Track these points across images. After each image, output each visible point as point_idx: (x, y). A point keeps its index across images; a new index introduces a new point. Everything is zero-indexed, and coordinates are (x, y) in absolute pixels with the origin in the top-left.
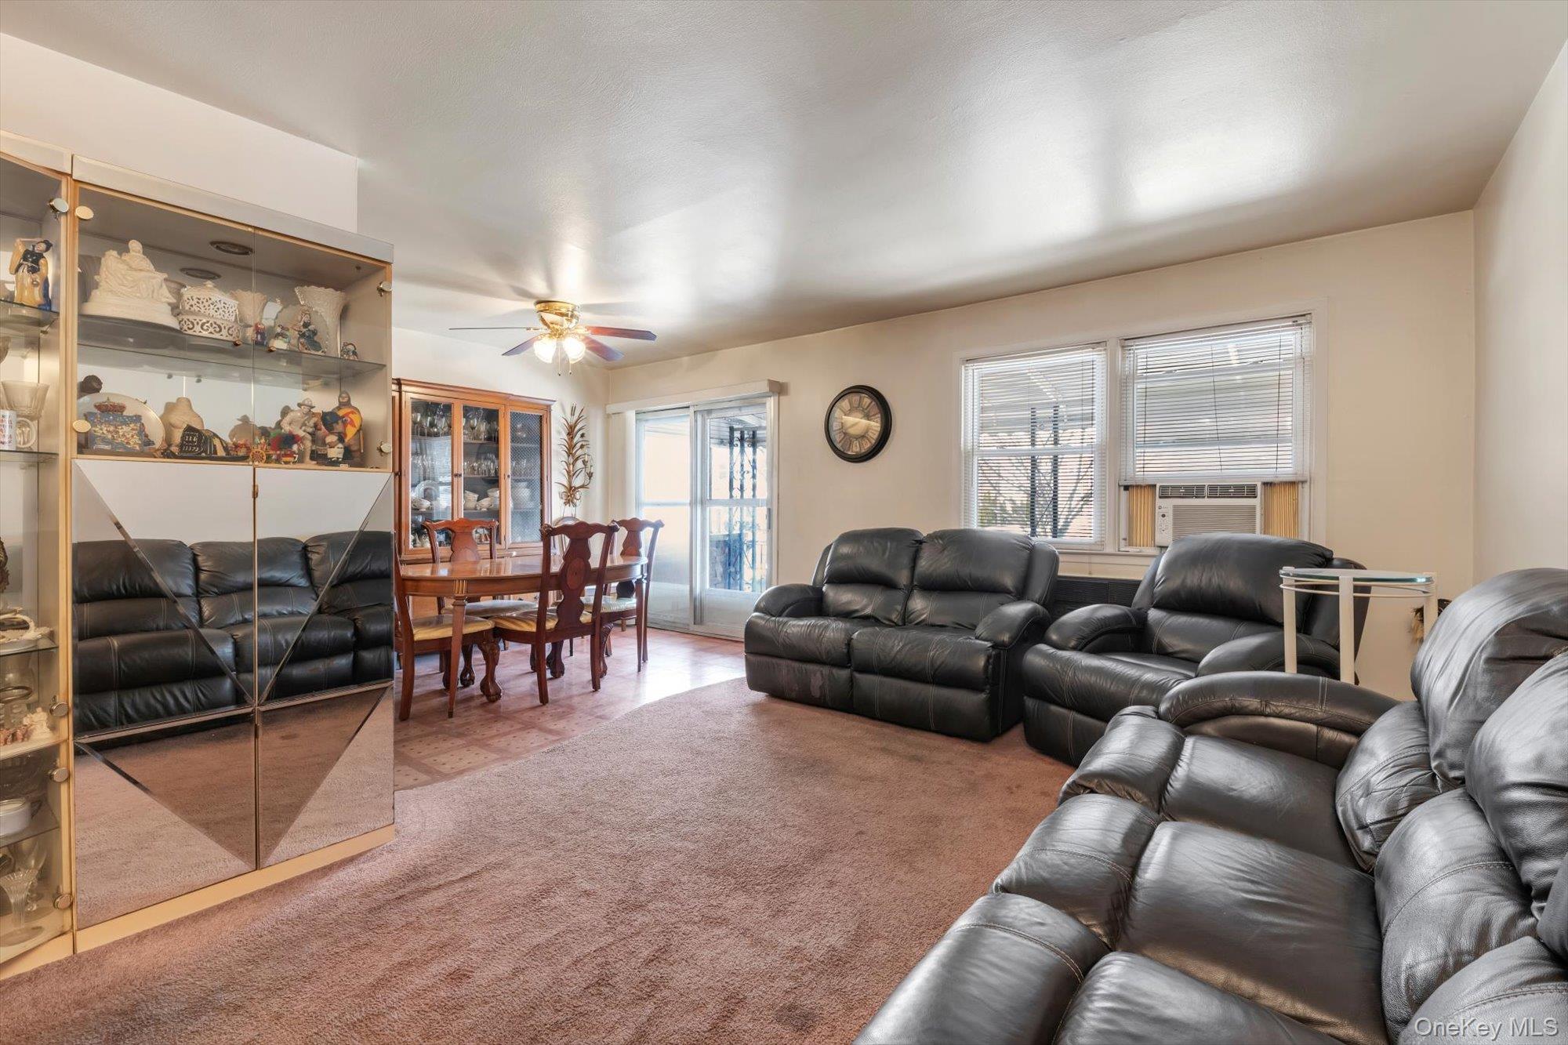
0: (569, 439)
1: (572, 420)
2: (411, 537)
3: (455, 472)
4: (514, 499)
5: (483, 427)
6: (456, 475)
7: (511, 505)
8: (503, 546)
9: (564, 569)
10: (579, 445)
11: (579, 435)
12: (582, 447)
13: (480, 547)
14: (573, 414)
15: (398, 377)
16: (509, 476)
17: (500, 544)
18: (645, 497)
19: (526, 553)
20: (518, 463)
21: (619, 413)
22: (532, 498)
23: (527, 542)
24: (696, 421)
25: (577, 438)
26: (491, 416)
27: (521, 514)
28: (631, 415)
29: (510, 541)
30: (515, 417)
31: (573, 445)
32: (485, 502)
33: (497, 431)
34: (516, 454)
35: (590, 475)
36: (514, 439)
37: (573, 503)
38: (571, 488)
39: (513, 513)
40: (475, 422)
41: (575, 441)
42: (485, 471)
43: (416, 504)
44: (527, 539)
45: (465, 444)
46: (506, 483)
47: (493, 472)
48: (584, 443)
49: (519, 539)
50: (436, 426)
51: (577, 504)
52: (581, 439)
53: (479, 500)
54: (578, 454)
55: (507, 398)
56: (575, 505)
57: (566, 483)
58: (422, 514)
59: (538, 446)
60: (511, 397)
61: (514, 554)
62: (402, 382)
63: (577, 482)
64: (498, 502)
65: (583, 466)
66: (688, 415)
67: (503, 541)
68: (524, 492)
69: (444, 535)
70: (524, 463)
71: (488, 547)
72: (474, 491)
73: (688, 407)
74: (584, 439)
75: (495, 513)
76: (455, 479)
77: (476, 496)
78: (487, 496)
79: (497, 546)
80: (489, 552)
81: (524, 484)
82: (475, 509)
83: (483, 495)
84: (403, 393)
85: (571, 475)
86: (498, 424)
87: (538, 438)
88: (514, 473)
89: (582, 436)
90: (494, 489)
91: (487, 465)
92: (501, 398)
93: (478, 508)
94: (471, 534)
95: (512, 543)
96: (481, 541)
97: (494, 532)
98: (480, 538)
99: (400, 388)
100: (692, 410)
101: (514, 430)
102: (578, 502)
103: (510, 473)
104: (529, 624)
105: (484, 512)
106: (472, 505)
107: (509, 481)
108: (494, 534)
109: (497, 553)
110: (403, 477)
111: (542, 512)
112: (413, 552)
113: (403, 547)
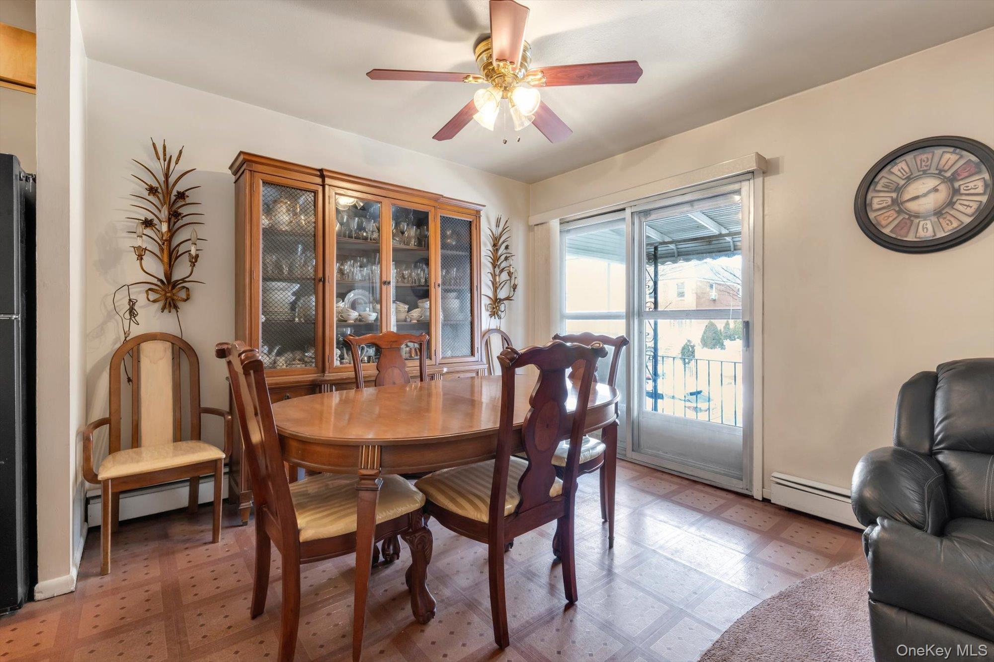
0: (494, 250)
1: (497, 232)
2: (337, 352)
3: (384, 279)
4: (445, 310)
5: (412, 232)
6: (385, 283)
7: (441, 316)
8: (433, 362)
9: (531, 421)
10: (503, 258)
11: (503, 247)
12: (506, 259)
13: (410, 363)
14: (498, 226)
15: (320, 168)
16: (439, 285)
17: (431, 359)
18: (569, 310)
19: (458, 369)
20: (447, 272)
21: (542, 224)
22: (461, 309)
23: (458, 357)
24: (633, 224)
25: (502, 250)
26: (421, 220)
27: (450, 325)
28: (555, 224)
29: (440, 355)
30: (445, 221)
31: (498, 257)
32: (415, 313)
33: (427, 237)
34: (446, 263)
35: (515, 287)
36: (444, 246)
37: (498, 315)
38: (496, 299)
39: (443, 325)
40: (404, 226)
41: (500, 253)
42: (415, 280)
43: (341, 316)
44: (458, 353)
45: (395, 250)
46: (436, 293)
47: (423, 280)
48: (508, 255)
49: (449, 354)
50: (364, 229)
51: (502, 316)
52: (505, 251)
53: (409, 310)
54: (503, 265)
55: (437, 199)
56: (500, 318)
57: (491, 295)
58: (350, 326)
59: (468, 254)
60: (442, 199)
61: (445, 370)
62: (325, 173)
63: (502, 294)
64: (428, 314)
65: (508, 278)
66: (624, 219)
67: (433, 357)
68: (454, 304)
69: (374, 349)
70: (454, 272)
71: (417, 363)
72: (405, 302)
73: (624, 209)
74: (508, 251)
75: (425, 326)
76: (384, 287)
77: (407, 307)
78: (417, 307)
79: (428, 362)
80: (418, 368)
81: (454, 294)
82: (405, 320)
83: (413, 306)
84: (327, 187)
85: (495, 286)
86: (428, 230)
87: (468, 245)
88: (444, 283)
89: (507, 247)
90: (424, 300)
91: (416, 274)
92: (430, 199)
93: (408, 320)
94: (399, 349)
95: (443, 358)
96: (411, 356)
97: (425, 347)
98: (410, 352)
99: (323, 181)
100: (628, 212)
101: (444, 236)
102: (502, 315)
103: (440, 281)
104: (476, 507)
105: (414, 325)
106: (403, 316)
107: (440, 290)
108: (424, 349)
109: (428, 371)
110: (327, 283)
111: (472, 324)
112: (338, 370)
113: (327, 364)
